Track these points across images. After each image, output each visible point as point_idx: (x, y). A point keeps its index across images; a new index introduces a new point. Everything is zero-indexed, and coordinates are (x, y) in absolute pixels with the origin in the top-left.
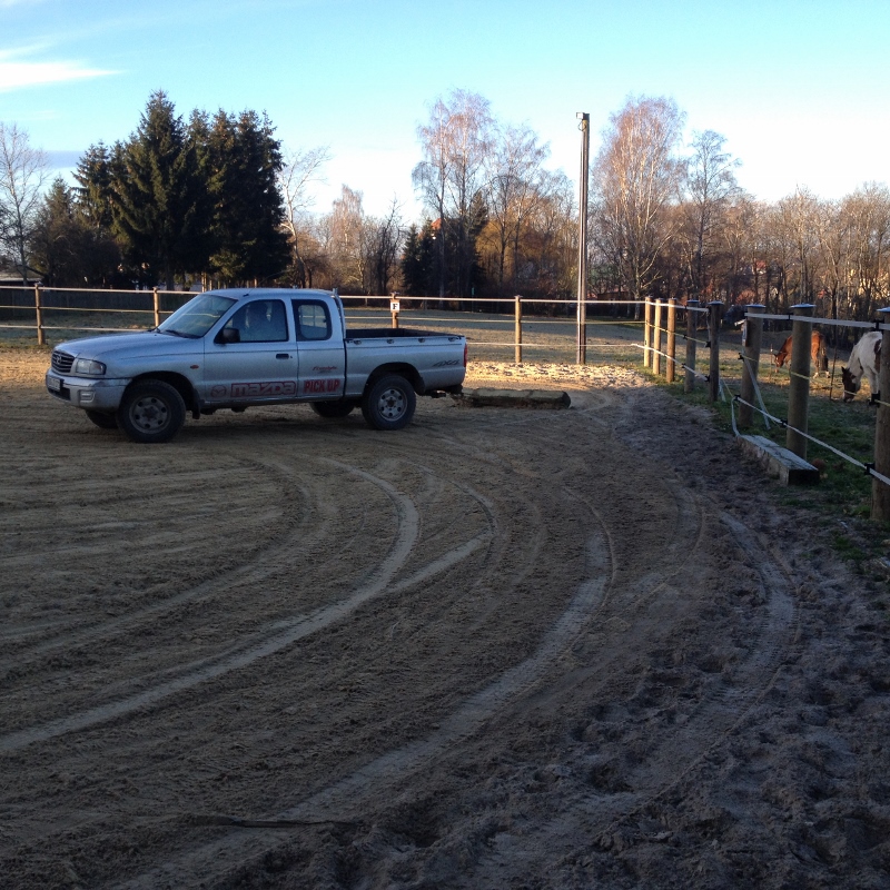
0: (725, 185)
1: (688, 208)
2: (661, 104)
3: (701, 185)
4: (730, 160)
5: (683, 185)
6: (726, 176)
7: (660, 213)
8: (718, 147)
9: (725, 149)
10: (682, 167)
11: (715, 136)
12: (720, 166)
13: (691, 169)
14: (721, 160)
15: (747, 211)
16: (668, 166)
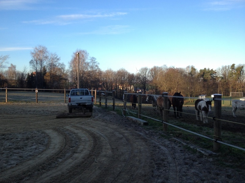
0: (96, 68)
1: (90, 71)
2: (84, 51)
3: (92, 67)
4: (97, 63)
5: (88, 67)
6: (97, 66)
7: (84, 73)
8: (95, 60)
9: (96, 61)
10: (88, 64)
11: (94, 58)
12: (95, 64)
13: (90, 64)
14: (95, 63)
15: (100, 73)
16: (85, 63)
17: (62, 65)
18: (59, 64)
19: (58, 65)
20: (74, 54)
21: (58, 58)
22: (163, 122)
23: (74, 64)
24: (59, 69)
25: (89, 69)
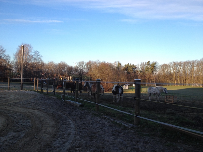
0: (39, 60)
1: (33, 63)
2: (28, 45)
3: (35, 59)
4: (40, 56)
5: (32, 59)
6: (40, 58)
7: (28, 64)
8: (38, 53)
9: (39, 54)
10: (32, 56)
11: (38, 51)
12: (39, 57)
13: (33, 57)
14: (39, 56)
15: (43, 65)
16: (29, 56)
17: (7, 56)
18: (5, 55)
19: (3, 56)
20: (19, 47)
21: (4, 50)
22: (96, 103)
23: (18, 56)
24: (5, 60)
25: (33, 61)
